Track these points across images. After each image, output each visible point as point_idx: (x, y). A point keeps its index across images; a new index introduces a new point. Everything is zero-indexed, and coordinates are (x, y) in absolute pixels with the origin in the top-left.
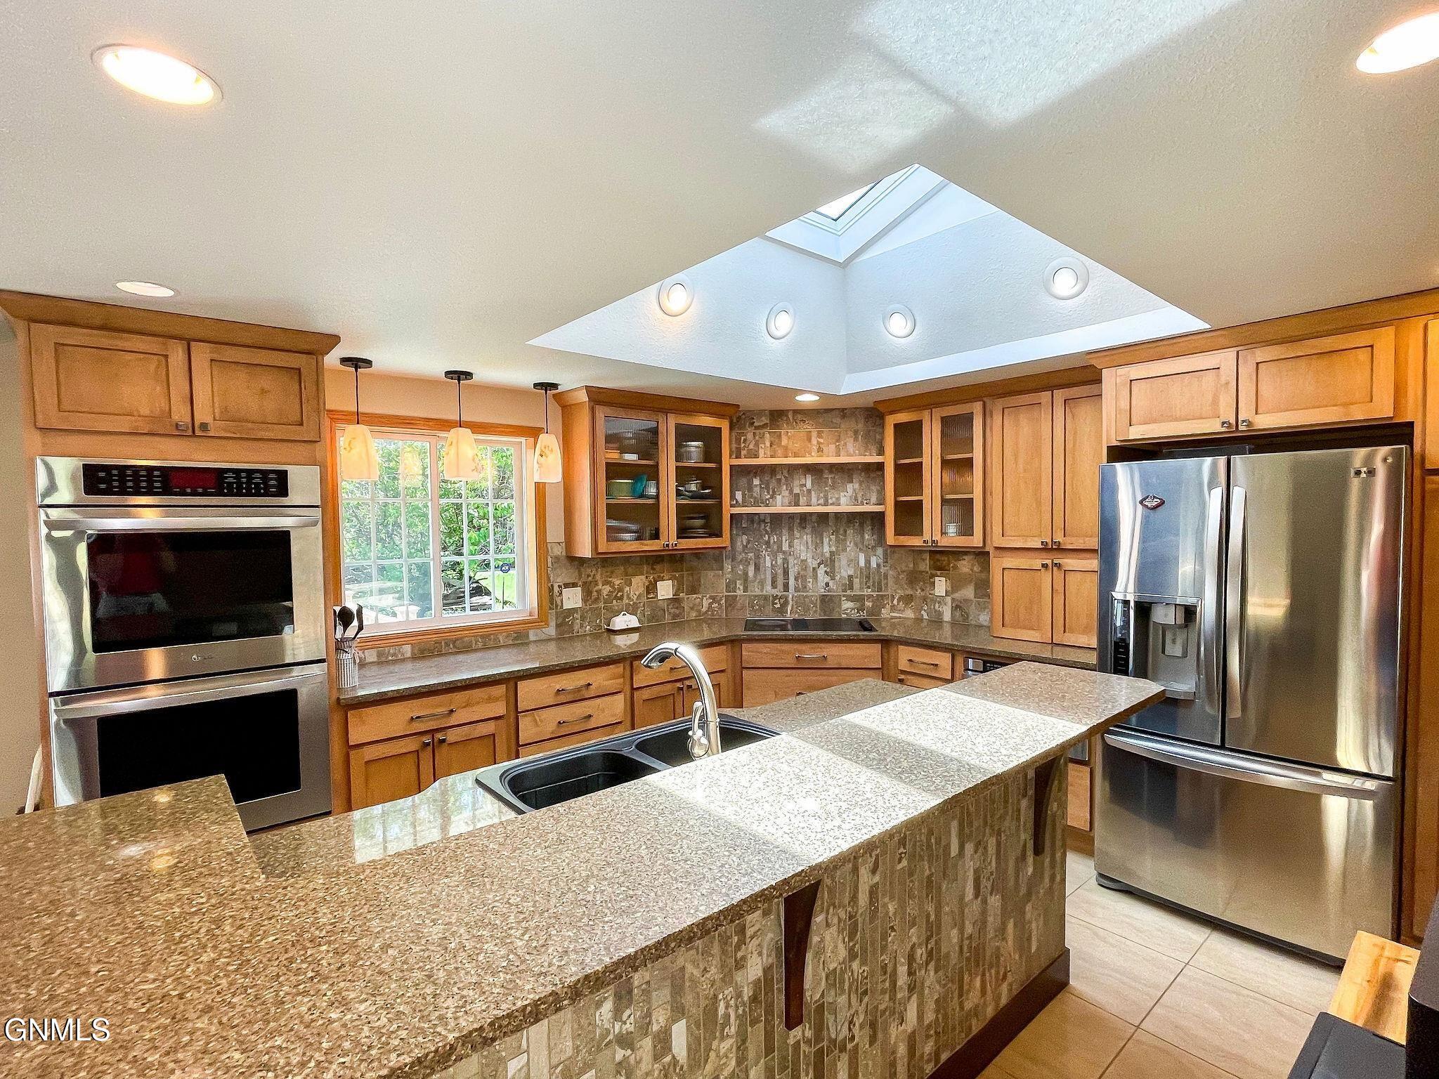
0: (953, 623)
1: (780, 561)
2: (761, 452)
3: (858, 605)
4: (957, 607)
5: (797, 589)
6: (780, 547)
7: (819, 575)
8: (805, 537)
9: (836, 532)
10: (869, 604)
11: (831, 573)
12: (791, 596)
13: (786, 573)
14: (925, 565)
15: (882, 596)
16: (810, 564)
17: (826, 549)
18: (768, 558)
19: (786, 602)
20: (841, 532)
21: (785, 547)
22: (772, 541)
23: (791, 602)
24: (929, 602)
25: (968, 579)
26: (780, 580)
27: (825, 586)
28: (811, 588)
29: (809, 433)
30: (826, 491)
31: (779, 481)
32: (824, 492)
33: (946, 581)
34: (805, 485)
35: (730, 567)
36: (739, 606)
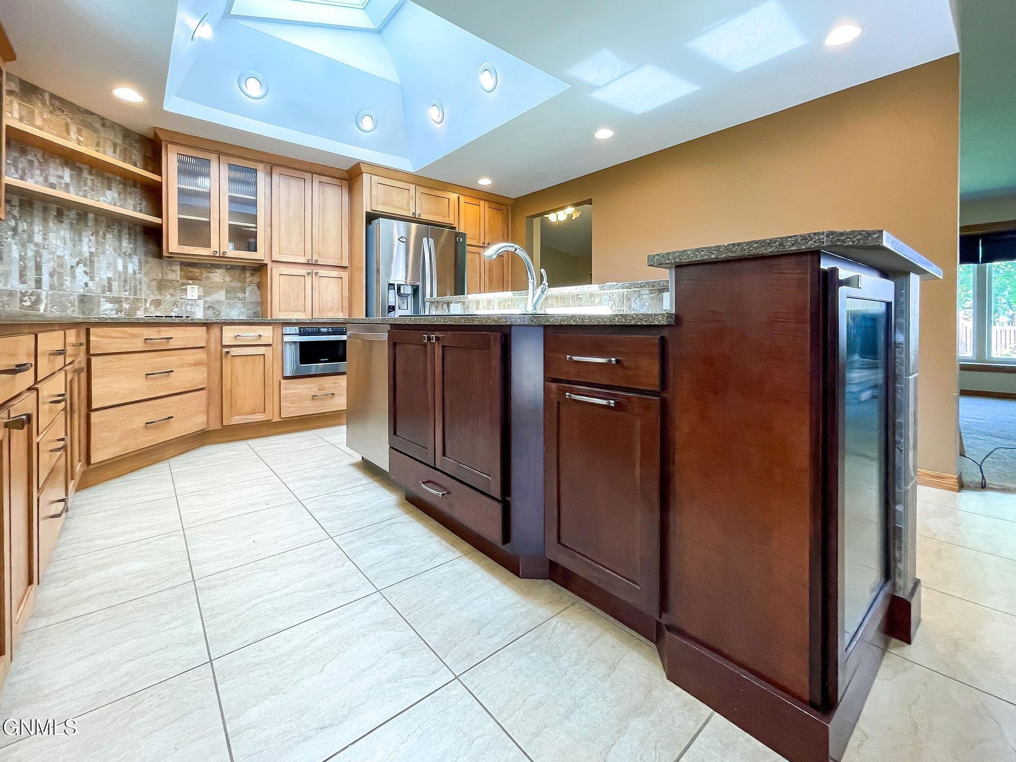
1: (30, 253)
4: (209, 307)
5: (52, 287)
6: (30, 239)
7: (77, 274)
8: (62, 232)
9: (95, 233)
10: (126, 306)
11: (90, 274)
12: (44, 293)
13: (38, 268)
14: (175, 276)
15: (137, 299)
16: (68, 261)
17: (85, 249)
18: (14, 247)
19: (38, 301)
20: (101, 234)
21: (38, 238)
22: (20, 229)
23: (45, 301)
24: (179, 304)
25: (219, 287)
26: (31, 275)
27: (84, 286)
28: (69, 286)
29: (67, 125)
30: (85, 191)
31: (31, 163)
32: (84, 191)
33: (199, 288)
34: (61, 177)
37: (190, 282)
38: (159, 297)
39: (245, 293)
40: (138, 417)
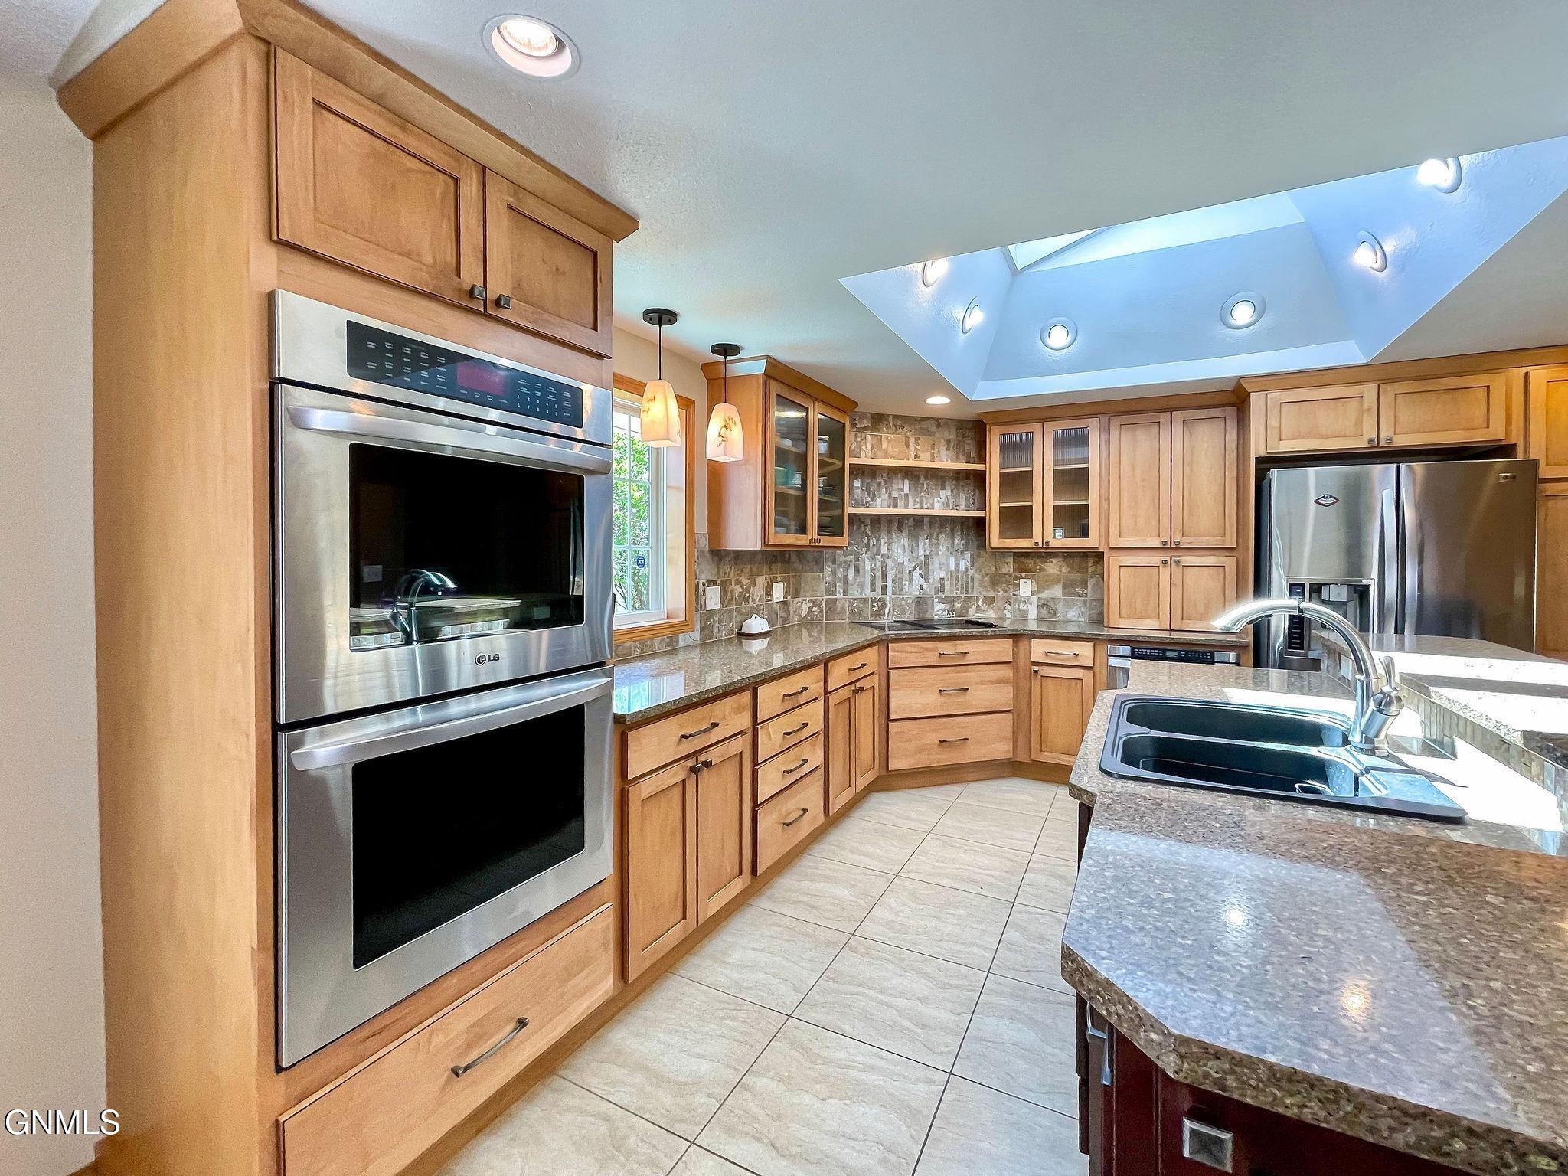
0: (1040, 619)
1: (878, 564)
2: (863, 453)
3: (948, 606)
4: (1043, 605)
5: (894, 592)
6: (879, 550)
7: (914, 578)
8: (902, 540)
9: (930, 536)
10: (958, 605)
11: (925, 576)
12: (888, 599)
13: (884, 576)
14: (1008, 568)
15: (968, 598)
16: (907, 567)
17: (921, 553)
18: (867, 561)
19: (884, 605)
20: (935, 535)
21: (884, 550)
22: (871, 544)
23: (889, 605)
24: (1012, 602)
25: (1056, 580)
26: (879, 584)
27: (920, 589)
28: (907, 591)
29: (907, 439)
30: (922, 496)
33: (1032, 582)
35: (830, 569)
36: (839, 609)
37: (1023, 575)
38: (992, 594)
39: (1086, 588)
40: (932, 735)
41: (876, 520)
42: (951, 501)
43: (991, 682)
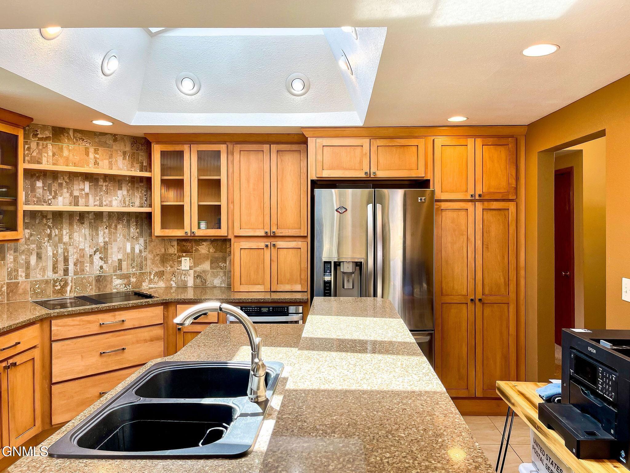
0: (195, 287)
1: (60, 251)
2: (44, 160)
3: (126, 281)
4: (198, 276)
5: (76, 273)
6: (60, 240)
7: (95, 260)
8: (83, 231)
9: (109, 227)
10: (133, 280)
11: (104, 259)
12: (70, 279)
13: (66, 260)
14: (173, 250)
15: (143, 273)
16: (88, 252)
17: (101, 240)
18: (49, 249)
19: (66, 284)
20: (113, 226)
21: (66, 239)
22: (53, 234)
23: (71, 284)
24: (176, 274)
25: (206, 257)
26: (61, 266)
27: (100, 269)
28: (88, 271)
29: (87, 149)
31: (61, 185)
32: (100, 196)
33: (190, 259)
34: (83, 190)
35: (12, 257)
36: (21, 291)
37: (184, 254)
38: (162, 269)
39: (226, 263)
40: (94, 389)
41: (58, 216)
42: (127, 199)
43: (145, 341)
